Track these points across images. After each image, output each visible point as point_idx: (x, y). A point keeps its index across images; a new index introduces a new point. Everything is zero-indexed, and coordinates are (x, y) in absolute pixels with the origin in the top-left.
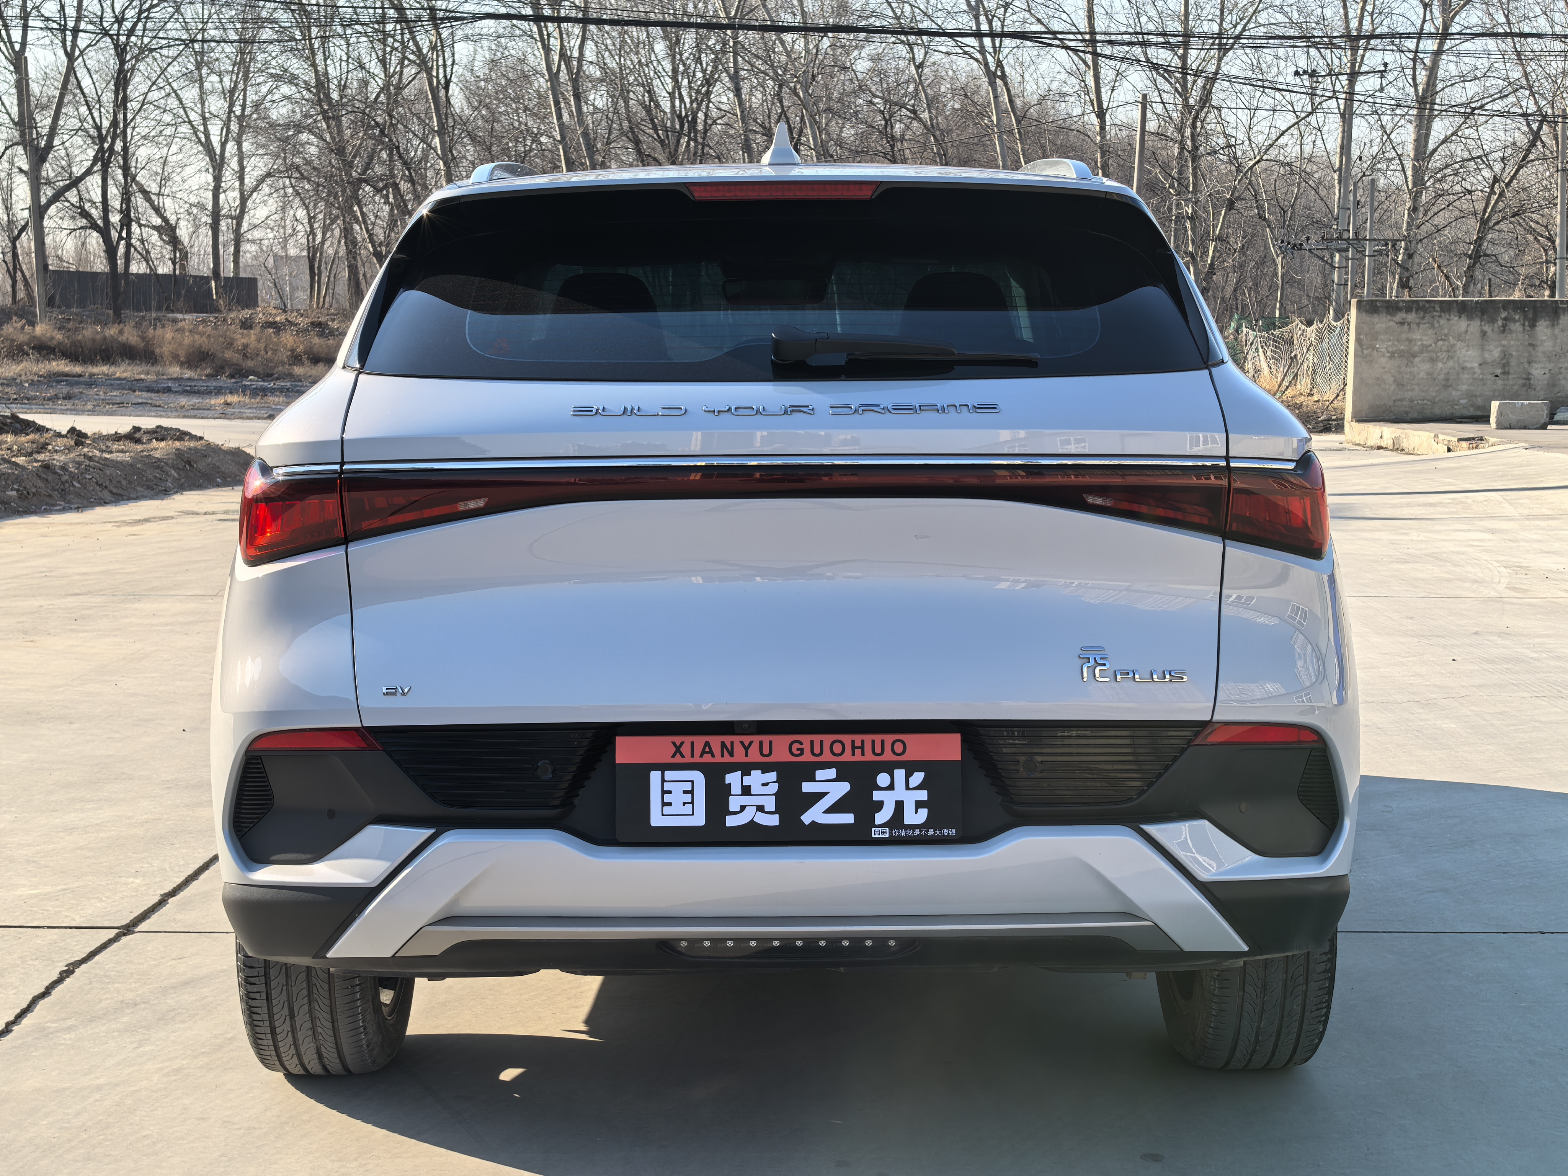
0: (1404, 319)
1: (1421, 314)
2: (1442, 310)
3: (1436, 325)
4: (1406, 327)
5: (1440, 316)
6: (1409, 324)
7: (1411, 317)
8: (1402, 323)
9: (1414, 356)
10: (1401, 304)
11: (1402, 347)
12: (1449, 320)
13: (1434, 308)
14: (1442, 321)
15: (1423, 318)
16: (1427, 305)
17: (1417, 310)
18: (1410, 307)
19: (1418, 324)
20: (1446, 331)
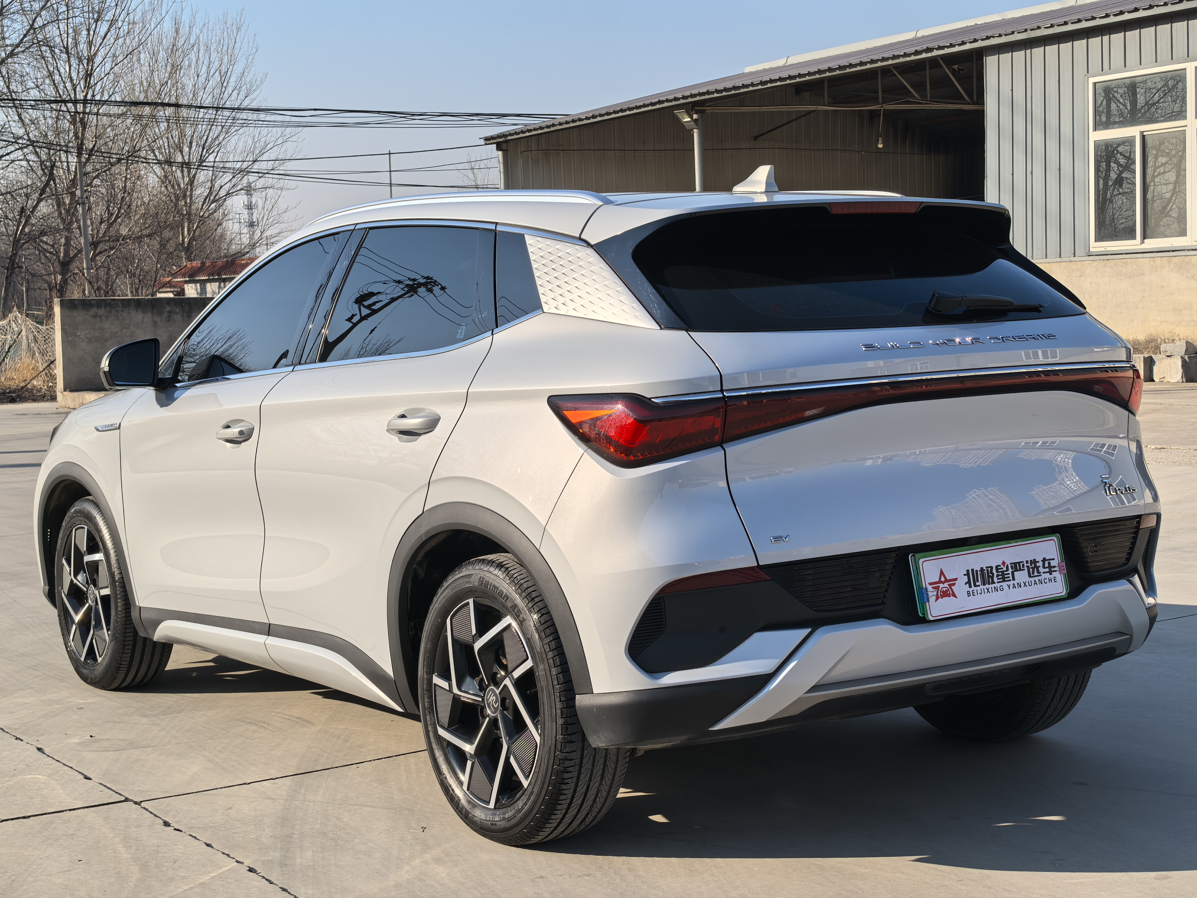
0: (96, 313)
1: (109, 309)
2: (123, 306)
3: (120, 317)
4: (98, 319)
5: (122, 311)
6: (100, 317)
7: (101, 311)
8: (95, 316)
9: (106, 341)
10: (93, 302)
11: (97, 334)
12: (129, 313)
13: (117, 304)
14: (124, 314)
15: (110, 312)
16: (112, 303)
17: (105, 306)
18: (99, 304)
19: (107, 317)
20: (128, 322)
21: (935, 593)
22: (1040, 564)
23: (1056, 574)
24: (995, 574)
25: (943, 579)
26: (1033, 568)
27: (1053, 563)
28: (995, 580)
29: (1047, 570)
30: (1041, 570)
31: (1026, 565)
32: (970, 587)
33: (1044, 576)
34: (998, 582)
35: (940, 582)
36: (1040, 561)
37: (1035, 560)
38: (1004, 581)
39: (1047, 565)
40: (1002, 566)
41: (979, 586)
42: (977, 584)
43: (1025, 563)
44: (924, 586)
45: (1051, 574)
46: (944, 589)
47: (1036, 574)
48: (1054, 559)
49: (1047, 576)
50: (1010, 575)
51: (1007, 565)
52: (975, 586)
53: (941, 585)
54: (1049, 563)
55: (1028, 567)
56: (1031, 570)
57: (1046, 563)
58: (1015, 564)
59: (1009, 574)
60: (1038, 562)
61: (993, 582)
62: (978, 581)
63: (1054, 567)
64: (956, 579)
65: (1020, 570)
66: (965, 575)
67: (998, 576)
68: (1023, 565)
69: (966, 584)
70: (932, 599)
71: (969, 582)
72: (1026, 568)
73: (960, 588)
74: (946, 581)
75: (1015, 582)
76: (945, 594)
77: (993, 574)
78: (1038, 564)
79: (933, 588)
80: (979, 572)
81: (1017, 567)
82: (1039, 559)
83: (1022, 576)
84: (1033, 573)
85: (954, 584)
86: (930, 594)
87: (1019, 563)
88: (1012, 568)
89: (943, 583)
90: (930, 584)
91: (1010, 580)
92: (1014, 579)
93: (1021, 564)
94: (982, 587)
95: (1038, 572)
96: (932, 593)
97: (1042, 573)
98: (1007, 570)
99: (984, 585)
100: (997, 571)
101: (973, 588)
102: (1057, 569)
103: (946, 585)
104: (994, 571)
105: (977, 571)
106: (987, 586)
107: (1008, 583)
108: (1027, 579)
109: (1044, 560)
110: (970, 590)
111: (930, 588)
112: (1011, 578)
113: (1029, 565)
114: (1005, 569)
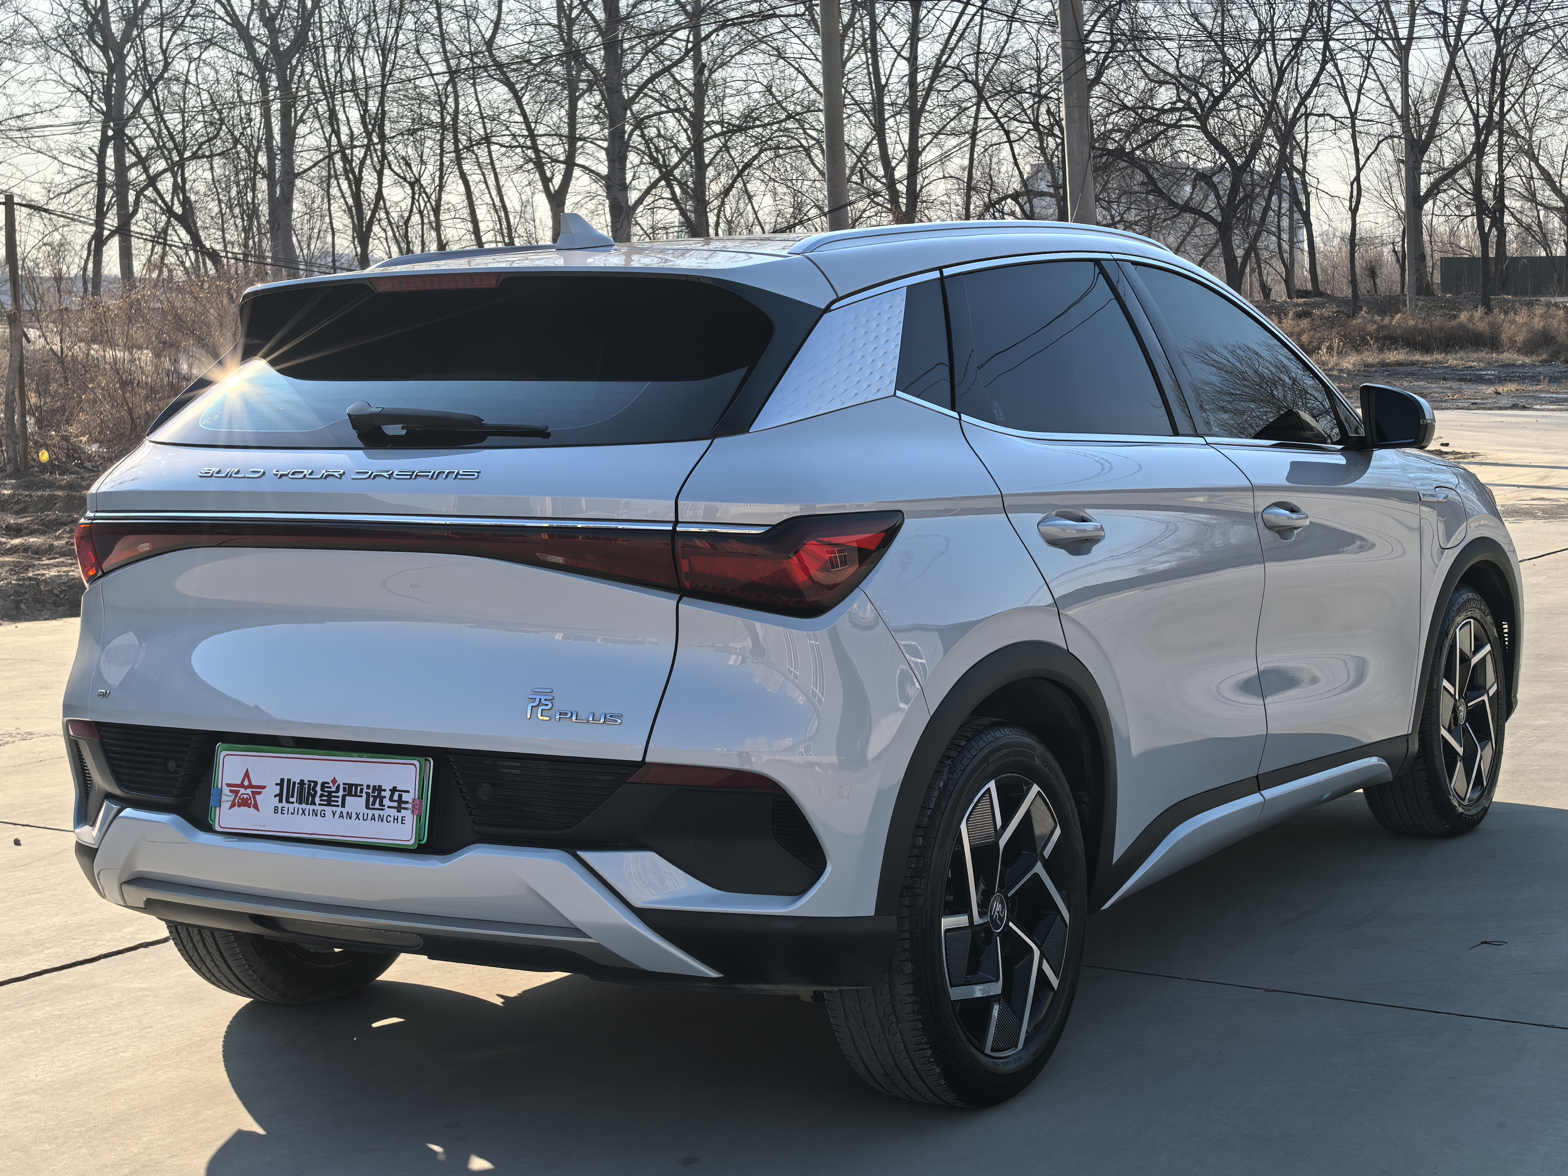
21: (232, 798)
22: (387, 794)
23: (407, 814)
24: (319, 792)
25: (246, 783)
26: (375, 798)
27: (405, 797)
28: (317, 800)
29: (395, 804)
30: (386, 802)
31: (365, 790)
32: (281, 801)
33: (388, 811)
34: (320, 805)
35: (241, 785)
36: (388, 790)
37: (380, 786)
38: (329, 805)
39: (396, 797)
40: (331, 785)
41: (293, 803)
42: (291, 800)
43: (365, 787)
44: (219, 786)
45: (399, 811)
46: (245, 796)
47: (377, 806)
48: (408, 792)
49: (393, 812)
50: (340, 800)
51: (339, 785)
52: (288, 801)
53: (242, 791)
54: (400, 796)
55: (367, 793)
56: (371, 799)
57: (396, 794)
58: (351, 786)
59: (338, 797)
60: (385, 790)
61: (313, 803)
62: (293, 797)
63: (407, 802)
64: (264, 787)
65: (356, 795)
66: (277, 784)
67: (321, 796)
68: (362, 790)
69: (276, 796)
70: (225, 806)
71: (280, 795)
72: (364, 795)
73: (267, 799)
74: (251, 786)
75: (344, 810)
76: (244, 803)
77: (316, 792)
78: (383, 794)
79: (231, 791)
80: (297, 785)
81: (351, 790)
82: (387, 786)
83: (356, 804)
84: (373, 804)
85: (260, 793)
86: (224, 798)
87: (356, 786)
88: (344, 789)
89: (246, 788)
90: (228, 785)
91: (338, 806)
92: (343, 806)
93: (359, 788)
94: (296, 805)
95: (381, 804)
96: (227, 797)
97: (386, 808)
98: (337, 790)
99: (300, 803)
100: (322, 790)
101: (284, 804)
102: (409, 806)
103: (249, 791)
104: (318, 788)
105: (294, 783)
106: (304, 806)
107: (334, 809)
108: (362, 810)
109: (394, 790)
110: (280, 805)
111: (226, 790)
112: (340, 803)
113: (370, 791)
114: (334, 789)
